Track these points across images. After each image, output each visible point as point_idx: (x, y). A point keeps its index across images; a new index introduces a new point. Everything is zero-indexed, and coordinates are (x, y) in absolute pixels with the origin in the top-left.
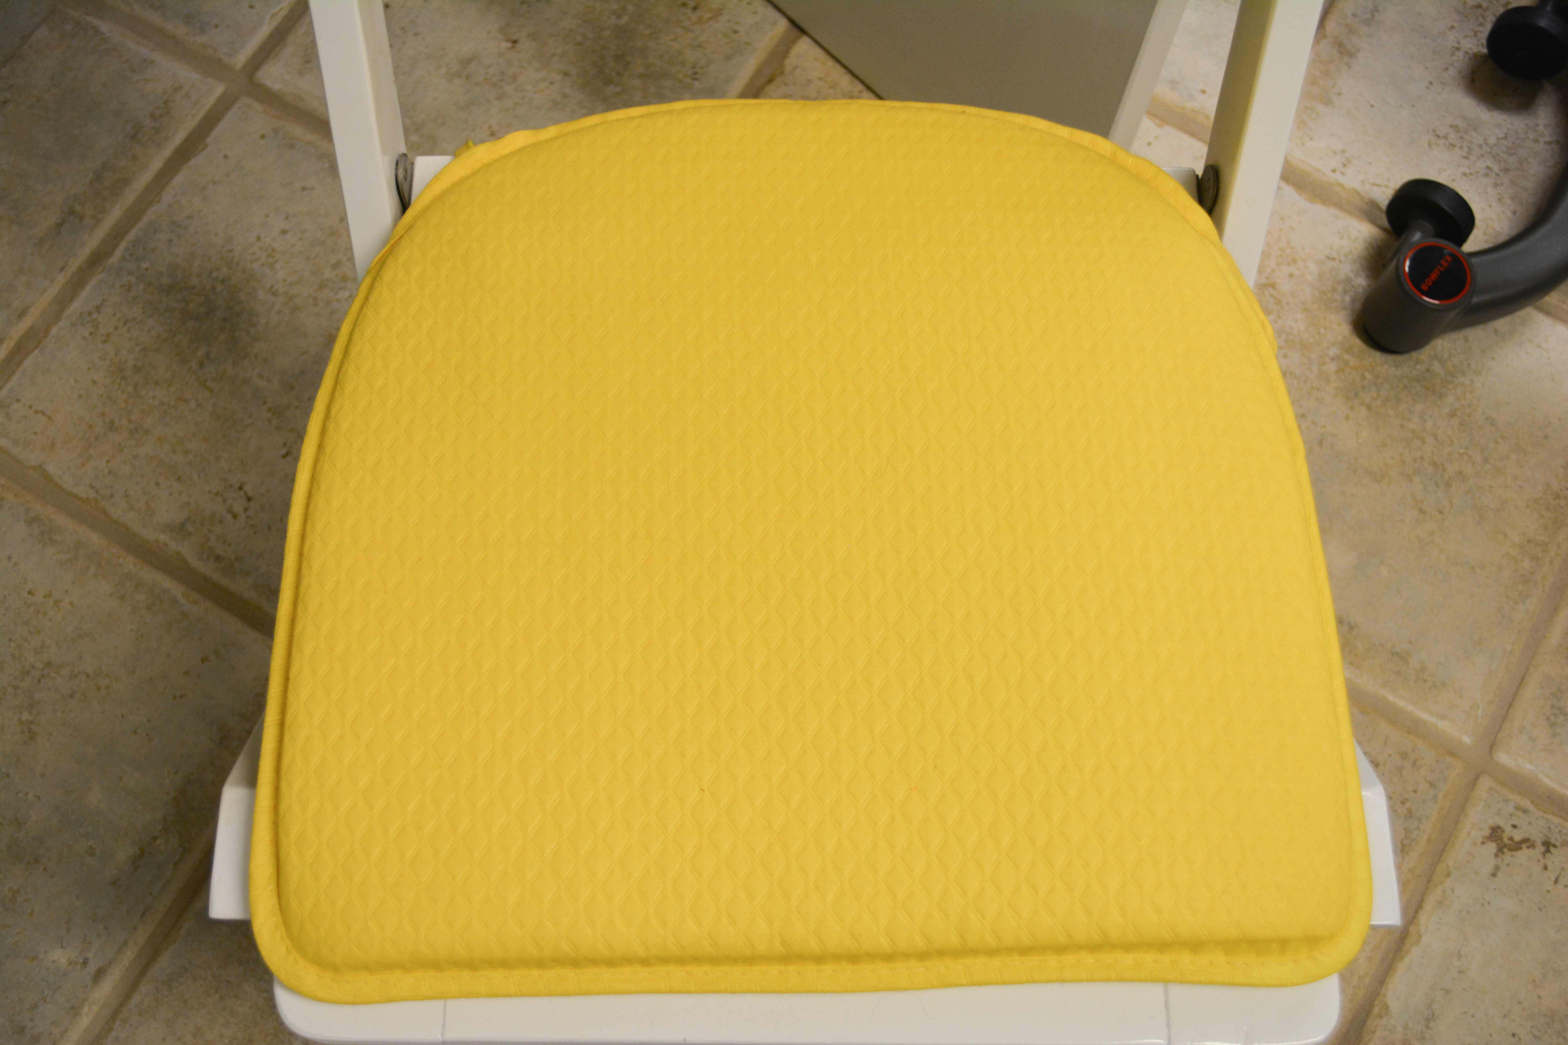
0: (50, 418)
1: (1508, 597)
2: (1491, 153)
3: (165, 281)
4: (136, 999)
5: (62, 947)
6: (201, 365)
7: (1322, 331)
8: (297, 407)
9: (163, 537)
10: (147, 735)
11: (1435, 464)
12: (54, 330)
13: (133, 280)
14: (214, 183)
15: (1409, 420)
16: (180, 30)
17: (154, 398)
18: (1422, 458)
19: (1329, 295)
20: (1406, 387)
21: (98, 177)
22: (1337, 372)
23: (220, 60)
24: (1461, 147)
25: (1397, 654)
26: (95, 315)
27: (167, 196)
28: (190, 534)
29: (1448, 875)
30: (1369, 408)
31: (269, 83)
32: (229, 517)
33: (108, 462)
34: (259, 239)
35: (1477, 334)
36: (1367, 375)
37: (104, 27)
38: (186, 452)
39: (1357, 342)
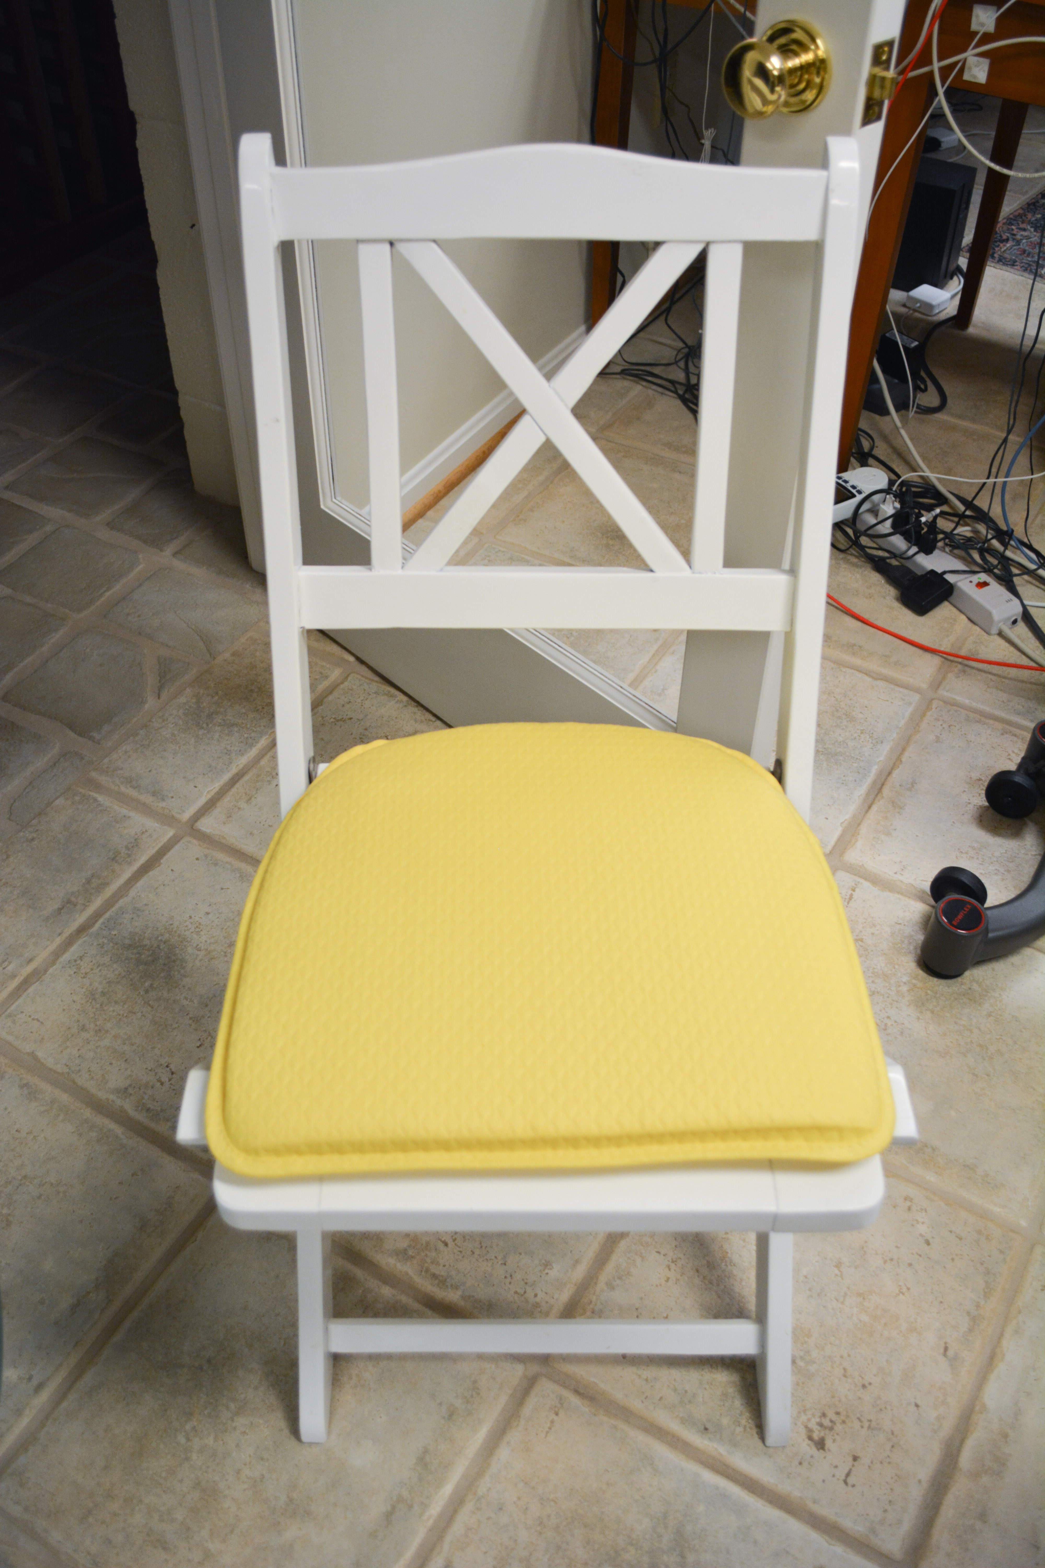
0: (42, 1023)
1: (1040, 1128)
2: (997, 861)
3: (127, 942)
4: (65, 1404)
5: (15, 1367)
6: (147, 991)
7: (896, 967)
8: (209, 1018)
9: (112, 1097)
10: (90, 1223)
11: (981, 1046)
12: (51, 971)
13: (106, 941)
14: (164, 885)
15: (960, 1019)
16: (148, 799)
17: (114, 1011)
18: (972, 1042)
19: (899, 945)
20: (956, 999)
21: (89, 881)
22: (908, 991)
23: (173, 816)
24: (978, 858)
25: (968, 1166)
26: (78, 962)
27: (132, 893)
28: (131, 1094)
29: (1020, 1312)
30: (932, 1012)
31: (203, 829)
32: (158, 1084)
33: (79, 1050)
34: (190, 917)
35: (999, 967)
36: (929, 992)
37: (100, 798)
38: (132, 1044)
39: (921, 973)
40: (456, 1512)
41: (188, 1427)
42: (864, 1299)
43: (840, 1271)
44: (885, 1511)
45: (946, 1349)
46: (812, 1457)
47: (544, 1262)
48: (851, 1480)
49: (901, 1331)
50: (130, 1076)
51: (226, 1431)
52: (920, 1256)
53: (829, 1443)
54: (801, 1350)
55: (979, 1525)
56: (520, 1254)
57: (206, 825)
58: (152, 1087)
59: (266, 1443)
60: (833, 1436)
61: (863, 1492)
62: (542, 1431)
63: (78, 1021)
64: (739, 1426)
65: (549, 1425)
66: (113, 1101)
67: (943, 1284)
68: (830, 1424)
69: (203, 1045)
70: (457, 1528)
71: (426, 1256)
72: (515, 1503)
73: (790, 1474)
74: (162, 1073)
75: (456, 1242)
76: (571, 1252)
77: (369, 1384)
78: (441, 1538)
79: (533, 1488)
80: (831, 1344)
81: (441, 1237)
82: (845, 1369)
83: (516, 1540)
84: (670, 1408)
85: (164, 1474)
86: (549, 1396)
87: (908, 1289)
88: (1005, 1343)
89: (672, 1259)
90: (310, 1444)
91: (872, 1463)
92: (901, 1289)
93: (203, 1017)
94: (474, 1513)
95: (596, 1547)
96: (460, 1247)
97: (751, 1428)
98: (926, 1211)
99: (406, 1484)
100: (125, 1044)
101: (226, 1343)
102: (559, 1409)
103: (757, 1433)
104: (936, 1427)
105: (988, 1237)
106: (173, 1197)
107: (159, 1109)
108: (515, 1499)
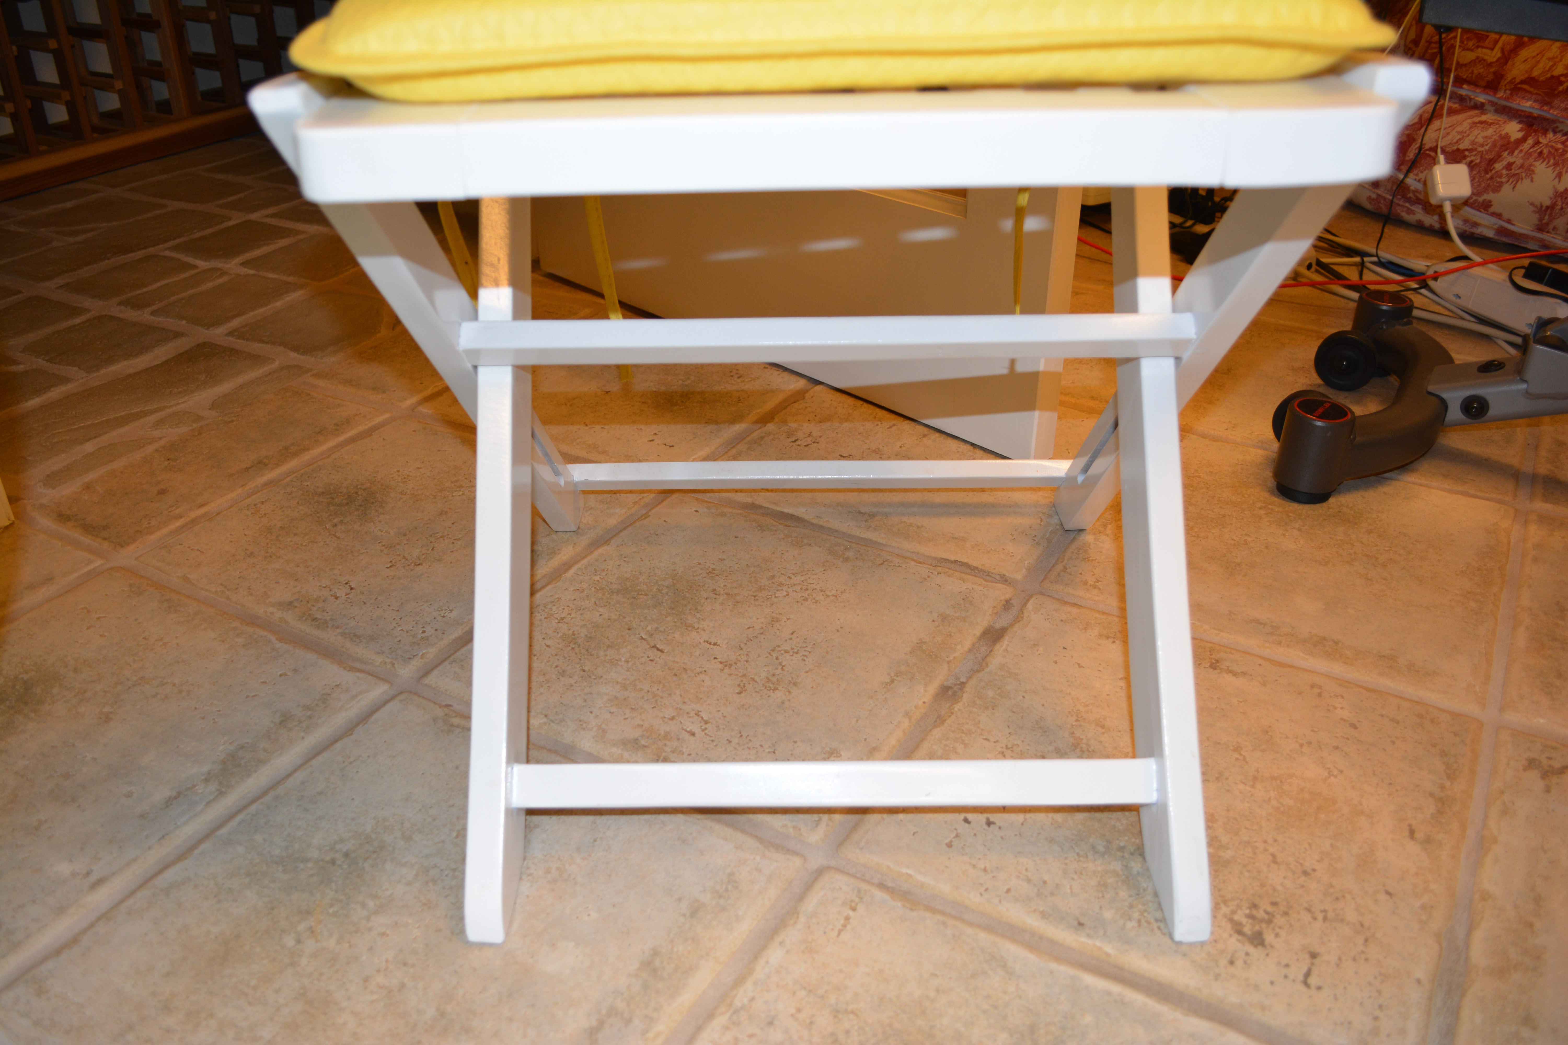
0: (202, 552)
1: (1466, 623)
3: (321, 490)
5: (70, 861)
6: (335, 525)
7: (1246, 496)
8: (405, 544)
9: (270, 610)
11: (1367, 556)
12: (225, 513)
13: (295, 490)
14: (373, 450)
15: (1336, 535)
17: (291, 541)
20: (1325, 520)
21: (286, 449)
22: (1266, 514)
23: (392, 403)
25: (1384, 656)
26: (259, 506)
28: (296, 607)
29: (1503, 792)
30: (1300, 530)
32: (332, 599)
33: (241, 572)
34: (398, 472)
40: (699, 1029)
41: (301, 927)
42: (1281, 782)
43: (1241, 755)
44: (1376, 1018)
45: (1411, 832)
46: (1247, 954)
47: (829, 750)
48: (1313, 981)
49: (1343, 815)
50: (299, 592)
51: (356, 932)
52: (1348, 739)
53: (1269, 938)
55: (1525, 1033)
56: (795, 742)
58: (324, 601)
60: (1273, 930)
61: (1335, 996)
62: (832, 929)
64: (1130, 920)
65: (842, 922)
66: (272, 613)
67: (1386, 766)
68: (1266, 917)
69: (395, 566)
71: (665, 745)
72: (792, 1015)
73: (1219, 976)
74: (339, 589)
75: (706, 732)
76: (865, 740)
77: (574, 879)
79: (822, 997)
81: (685, 728)
82: (1273, 855)
84: (1024, 902)
85: (253, 984)
86: (841, 890)
87: (1340, 772)
88: (1492, 826)
89: (1006, 746)
90: (482, 946)
91: (1339, 960)
92: (1330, 772)
93: (399, 544)
94: (727, 1028)
96: (711, 736)
97: (1149, 923)
98: (1342, 697)
99: (622, 994)
100: (298, 566)
101: (373, 836)
102: (857, 904)
103: (1159, 928)
104: (1424, 918)
105: (1433, 721)
106: (329, 694)
107: (328, 618)
108: (793, 1011)
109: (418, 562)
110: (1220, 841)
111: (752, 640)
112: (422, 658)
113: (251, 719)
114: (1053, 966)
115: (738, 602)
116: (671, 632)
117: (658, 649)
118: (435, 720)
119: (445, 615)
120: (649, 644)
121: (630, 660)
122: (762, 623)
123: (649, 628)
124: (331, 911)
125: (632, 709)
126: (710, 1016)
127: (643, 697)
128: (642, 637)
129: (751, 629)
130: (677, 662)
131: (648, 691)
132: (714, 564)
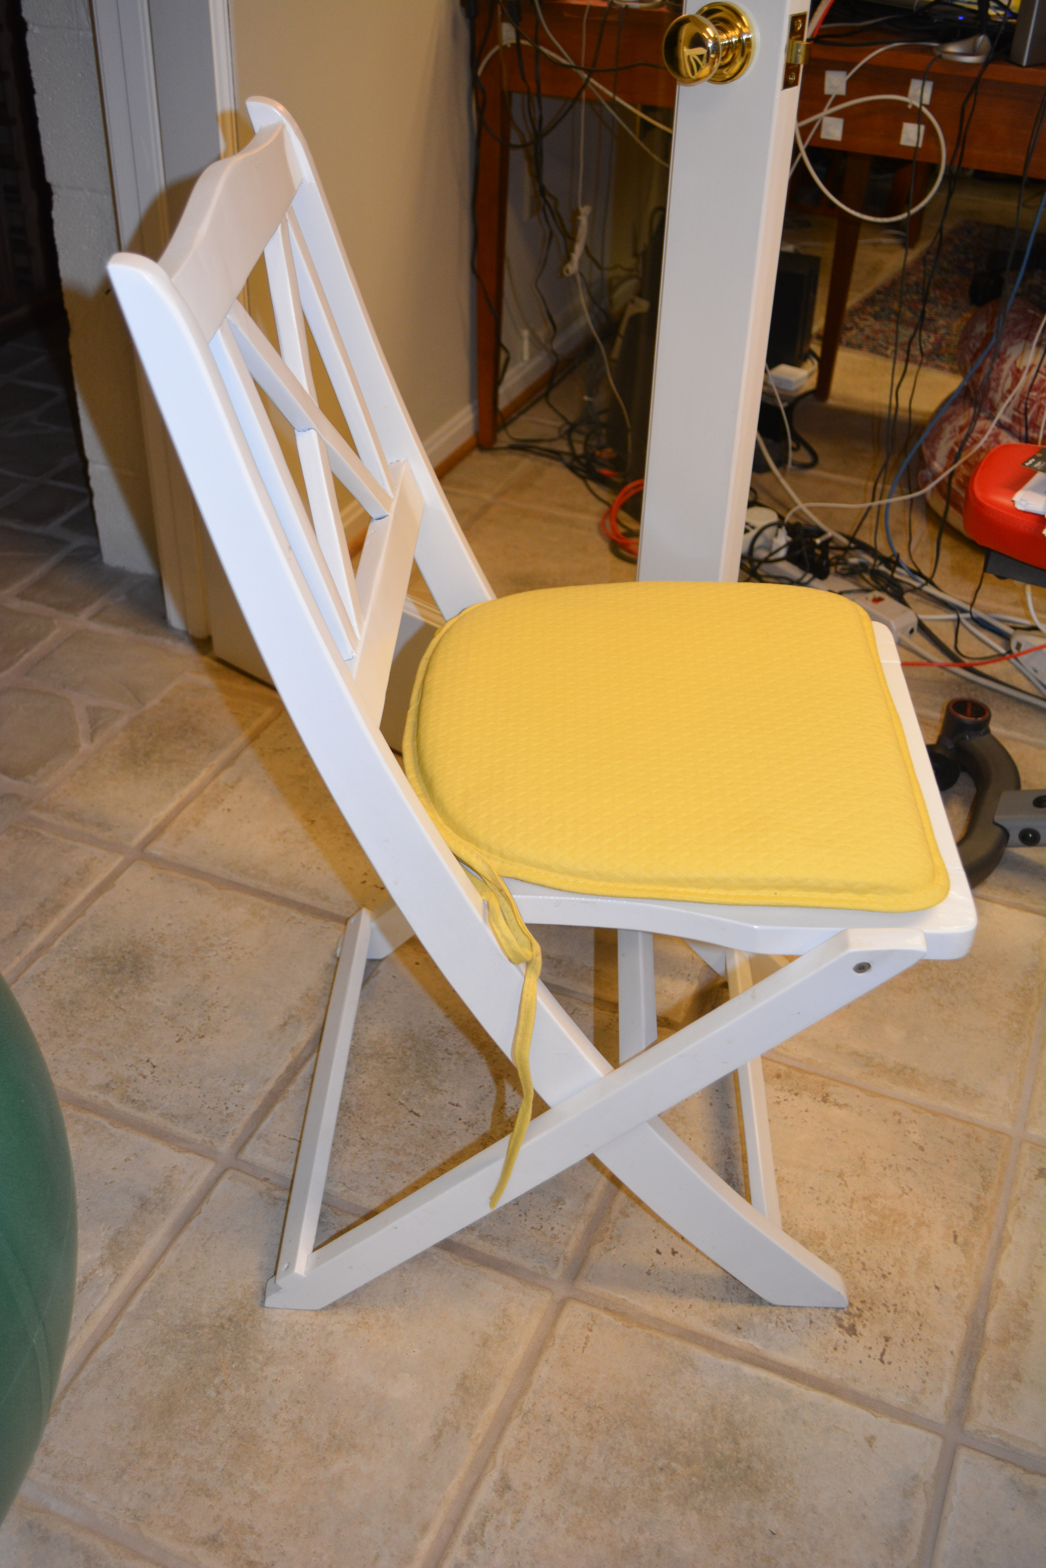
1: (1009, 1044)
3: (90, 955)
6: (117, 997)
8: (184, 1015)
9: (95, 1094)
11: (941, 980)
13: (67, 956)
14: (121, 903)
16: (93, 831)
17: (85, 1017)
18: (932, 978)
21: (42, 905)
23: (121, 844)
25: (947, 1081)
26: (42, 976)
27: (90, 912)
28: (113, 1089)
29: (1019, 1199)
31: (155, 852)
32: (141, 1078)
33: (53, 1054)
34: (152, 929)
37: (44, 833)
38: (108, 1045)
40: (503, 1429)
41: (217, 1381)
42: (870, 1201)
43: (844, 1180)
44: (924, 1382)
45: (955, 1237)
46: (845, 1342)
47: (556, 1198)
48: (886, 1358)
49: (911, 1226)
50: (111, 1073)
51: (257, 1381)
52: (917, 1160)
53: (859, 1328)
54: (818, 1251)
55: (1015, 1384)
57: (157, 849)
58: (135, 1081)
59: (301, 1387)
60: (862, 1322)
61: (900, 1367)
62: (579, 1347)
63: (49, 1028)
64: (771, 1323)
65: (584, 1341)
66: (96, 1097)
67: (942, 1182)
68: (858, 1312)
69: (182, 1039)
70: (508, 1442)
72: (561, 1413)
73: (828, 1359)
74: (143, 1067)
76: (581, 1187)
77: (398, 1323)
78: (493, 1453)
79: (578, 1398)
80: (846, 1243)
82: (863, 1264)
83: (568, 1447)
84: (701, 1314)
85: (197, 1428)
86: (580, 1315)
87: (911, 1189)
88: (1009, 1227)
90: (347, 1384)
91: (904, 1341)
92: (904, 1190)
93: (178, 1015)
94: (522, 1427)
95: (649, 1444)
97: (782, 1323)
98: (915, 1122)
99: (449, 1409)
100: (100, 1045)
101: (245, 1302)
102: (592, 1326)
103: (789, 1327)
104: (958, 1305)
105: (977, 1139)
106: (171, 1176)
107: (145, 1099)
108: (562, 1410)
109: (201, 1034)
110: (828, 1255)
111: (484, 1099)
112: (233, 1135)
113: (117, 1204)
114: (723, 1361)
115: (467, 1061)
116: (421, 1095)
117: (416, 1114)
118: (261, 1194)
119: (239, 1089)
120: (407, 1109)
121: (396, 1125)
122: (489, 1081)
123: (404, 1093)
124: (233, 1366)
125: (407, 1172)
126: (509, 1419)
127: (413, 1161)
128: (399, 1102)
129: (482, 1088)
130: (432, 1125)
131: (416, 1155)
132: (441, 1021)
